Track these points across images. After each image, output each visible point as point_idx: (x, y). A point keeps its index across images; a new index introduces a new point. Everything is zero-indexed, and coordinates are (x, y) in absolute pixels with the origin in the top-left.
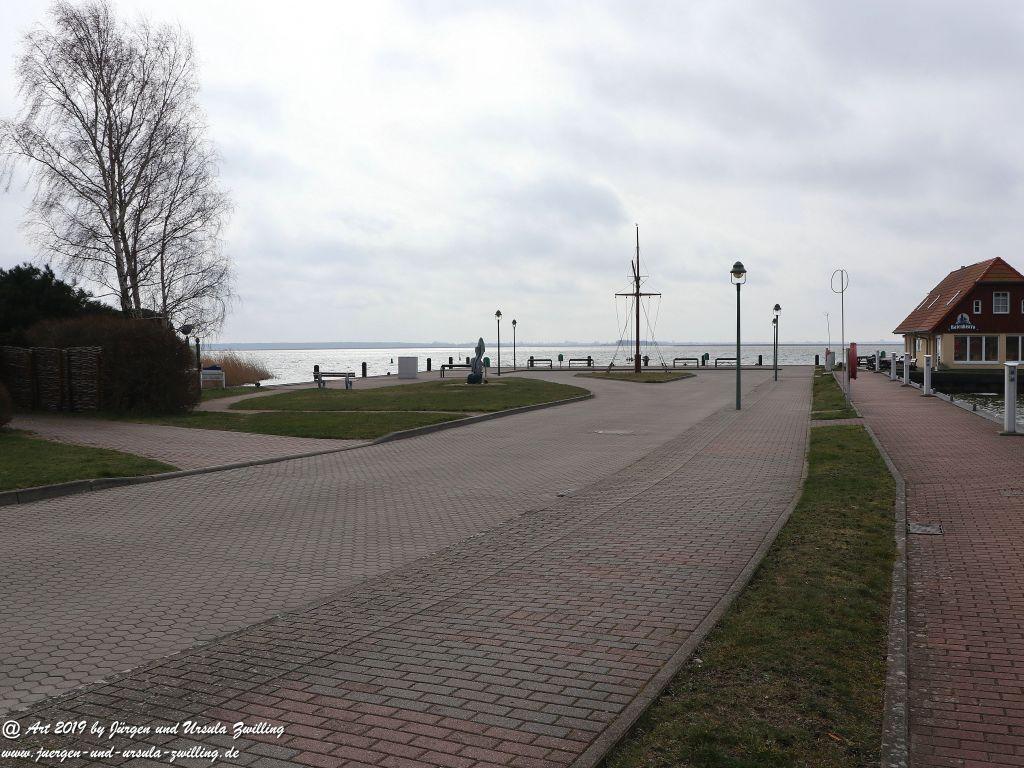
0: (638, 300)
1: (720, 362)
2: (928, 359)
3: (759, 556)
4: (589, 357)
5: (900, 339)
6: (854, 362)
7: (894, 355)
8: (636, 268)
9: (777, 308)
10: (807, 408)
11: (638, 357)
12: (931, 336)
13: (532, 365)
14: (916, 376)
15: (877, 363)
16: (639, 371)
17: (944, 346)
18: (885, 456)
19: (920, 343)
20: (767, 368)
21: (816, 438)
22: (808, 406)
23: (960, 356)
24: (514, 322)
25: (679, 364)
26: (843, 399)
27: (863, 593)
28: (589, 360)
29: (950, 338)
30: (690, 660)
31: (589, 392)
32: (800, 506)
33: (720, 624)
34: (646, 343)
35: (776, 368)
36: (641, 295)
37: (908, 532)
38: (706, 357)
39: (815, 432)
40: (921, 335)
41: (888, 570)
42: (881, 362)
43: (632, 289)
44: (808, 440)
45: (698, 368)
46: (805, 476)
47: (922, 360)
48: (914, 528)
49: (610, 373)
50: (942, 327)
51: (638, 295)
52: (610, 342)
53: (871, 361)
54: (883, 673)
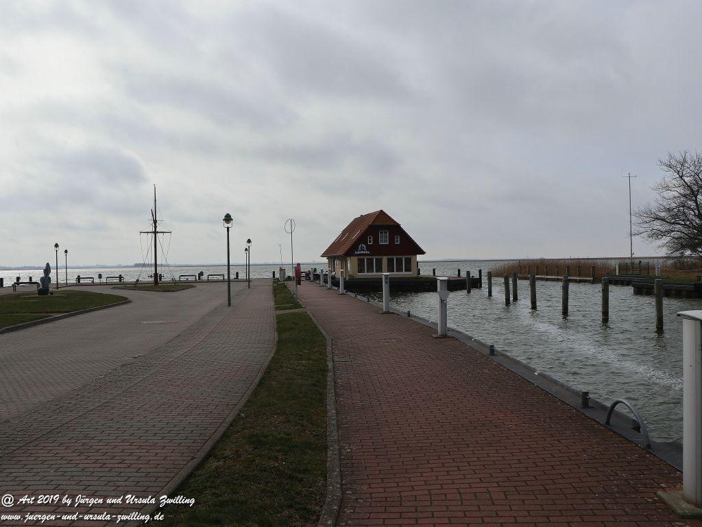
0: (155, 236)
1: (210, 278)
2: (342, 272)
3: (260, 375)
4: (120, 275)
5: (325, 260)
6: (300, 275)
7: (322, 270)
8: (154, 214)
9: (249, 241)
10: (272, 304)
11: (156, 274)
12: (343, 258)
13: (79, 282)
14: (335, 283)
15: (311, 276)
16: (157, 284)
17: (351, 264)
18: (320, 327)
19: (337, 262)
20: (242, 281)
21: (280, 320)
22: (272, 303)
23: (361, 270)
24: (66, 251)
25: (183, 279)
26: (292, 297)
27: (314, 385)
28: (120, 277)
29: (355, 259)
30: (239, 415)
31: (126, 299)
32: (276, 353)
33: (248, 401)
34: (162, 265)
35: (249, 281)
36: (158, 232)
37: (333, 361)
38: (201, 274)
39: (278, 317)
40: (338, 257)
41: (325, 376)
42: (315, 275)
43: (151, 229)
44: (276, 321)
45: (196, 282)
46: (277, 340)
47: (338, 272)
48: (336, 359)
49: (137, 286)
50: (350, 253)
51: (155, 232)
52: (129, 265)
53: (308, 274)
54: (326, 412)
